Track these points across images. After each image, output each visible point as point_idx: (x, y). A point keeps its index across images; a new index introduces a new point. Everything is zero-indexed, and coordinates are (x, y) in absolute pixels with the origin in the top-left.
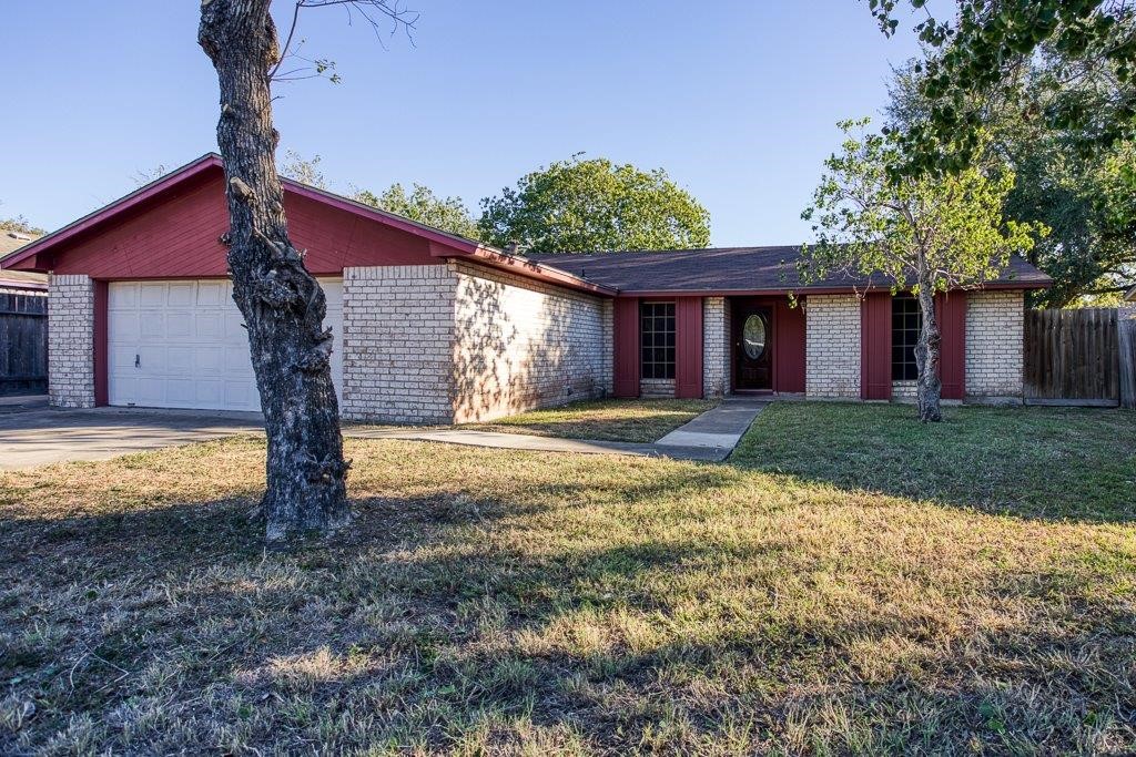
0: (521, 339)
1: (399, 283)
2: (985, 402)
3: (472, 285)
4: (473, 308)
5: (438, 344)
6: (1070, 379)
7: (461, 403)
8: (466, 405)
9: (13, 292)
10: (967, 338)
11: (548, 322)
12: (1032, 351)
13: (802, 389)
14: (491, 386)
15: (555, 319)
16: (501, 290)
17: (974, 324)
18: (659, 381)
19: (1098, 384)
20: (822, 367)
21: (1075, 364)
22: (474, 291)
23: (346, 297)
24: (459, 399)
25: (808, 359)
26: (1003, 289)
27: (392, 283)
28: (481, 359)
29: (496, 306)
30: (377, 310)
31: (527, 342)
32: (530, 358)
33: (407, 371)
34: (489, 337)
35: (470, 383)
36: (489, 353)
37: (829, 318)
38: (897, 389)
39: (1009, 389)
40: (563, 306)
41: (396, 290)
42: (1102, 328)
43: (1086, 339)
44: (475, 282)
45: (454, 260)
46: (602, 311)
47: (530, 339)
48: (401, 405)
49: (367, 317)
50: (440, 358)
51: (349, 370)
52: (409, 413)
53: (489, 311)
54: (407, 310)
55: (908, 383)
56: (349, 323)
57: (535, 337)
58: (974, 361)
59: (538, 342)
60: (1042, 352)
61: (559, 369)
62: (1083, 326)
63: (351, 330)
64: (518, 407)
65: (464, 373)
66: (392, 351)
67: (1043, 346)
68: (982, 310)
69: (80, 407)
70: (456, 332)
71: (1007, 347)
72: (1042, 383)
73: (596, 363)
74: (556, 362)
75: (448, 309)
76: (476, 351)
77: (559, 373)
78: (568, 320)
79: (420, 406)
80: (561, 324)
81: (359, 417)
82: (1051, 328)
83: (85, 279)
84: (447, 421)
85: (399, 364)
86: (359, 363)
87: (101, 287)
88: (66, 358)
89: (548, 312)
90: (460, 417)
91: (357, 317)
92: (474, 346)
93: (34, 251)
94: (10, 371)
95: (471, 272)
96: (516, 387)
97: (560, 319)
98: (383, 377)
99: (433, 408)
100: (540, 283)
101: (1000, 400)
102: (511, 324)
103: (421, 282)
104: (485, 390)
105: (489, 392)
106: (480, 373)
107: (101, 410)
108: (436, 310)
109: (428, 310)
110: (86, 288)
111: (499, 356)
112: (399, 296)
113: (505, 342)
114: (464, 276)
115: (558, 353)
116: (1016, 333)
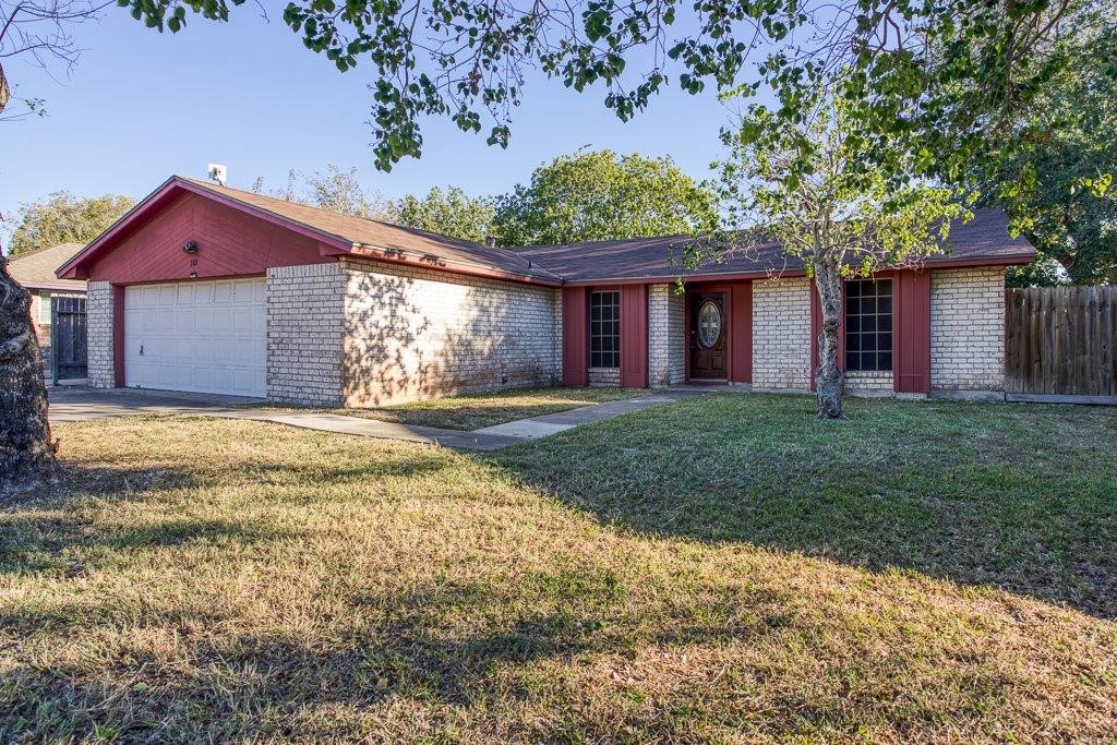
0: (437, 329)
1: (305, 280)
2: (956, 397)
3: (367, 281)
4: (369, 302)
5: (333, 335)
6: (1066, 372)
7: (355, 388)
8: (362, 391)
9: (76, 296)
10: (933, 323)
11: (475, 313)
12: (1016, 338)
13: (749, 380)
14: (395, 373)
15: (484, 310)
16: (407, 285)
17: (942, 307)
18: (606, 370)
19: (1104, 377)
20: (770, 356)
21: (1072, 353)
22: (370, 286)
23: (269, 294)
24: (352, 385)
25: (754, 347)
26: (974, 267)
27: (300, 280)
28: (381, 349)
29: (401, 299)
30: (290, 305)
31: (444, 332)
32: (448, 348)
33: (312, 360)
34: (392, 328)
35: (366, 372)
36: (392, 345)
37: (777, 304)
38: (851, 380)
39: (987, 382)
40: (496, 299)
41: (303, 286)
42: (1109, 309)
43: (1088, 321)
44: (371, 278)
45: (344, 259)
46: (553, 300)
47: (448, 329)
48: (306, 390)
49: (283, 311)
50: (333, 348)
51: (271, 358)
52: (312, 397)
53: (391, 304)
54: (310, 305)
55: (864, 374)
56: (270, 317)
57: (455, 328)
58: (942, 350)
59: (460, 332)
60: (1028, 339)
61: (490, 357)
62: (1082, 307)
63: (272, 323)
64: (433, 394)
65: (358, 360)
66: (300, 341)
67: (1029, 331)
68: (951, 291)
69: (105, 388)
70: (347, 325)
71: (984, 333)
72: (1029, 373)
73: (545, 353)
74: (486, 351)
75: (337, 304)
76: (374, 342)
77: (490, 362)
78: (503, 310)
79: (320, 391)
80: (493, 314)
81: (277, 399)
82: (1039, 310)
83: (106, 285)
84: (336, 405)
85: (305, 353)
86: (277, 352)
87: (119, 290)
88: (97, 349)
89: (473, 303)
90: (353, 401)
91: (276, 311)
92: (371, 337)
93: (73, 264)
94: (75, 359)
95: (366, 268)
96: (429, 375)
97: (492, 309)
98: (294, 365)
99: (329, 394)
100: (463, 277)
101: (975, 394)
102: (422, 315)
103: (321, 279)
104: (387, 377)
105: (392, 379)
106: (379, 361)
107: (118, 391)
108: (331, 304)
109: (326, 304)
110: (108, 292)
111: (406, 346)
112: (305, 292)
113: (414, 332)
114: (356, 273)
115: (488, 343)
116: (996, 317)
